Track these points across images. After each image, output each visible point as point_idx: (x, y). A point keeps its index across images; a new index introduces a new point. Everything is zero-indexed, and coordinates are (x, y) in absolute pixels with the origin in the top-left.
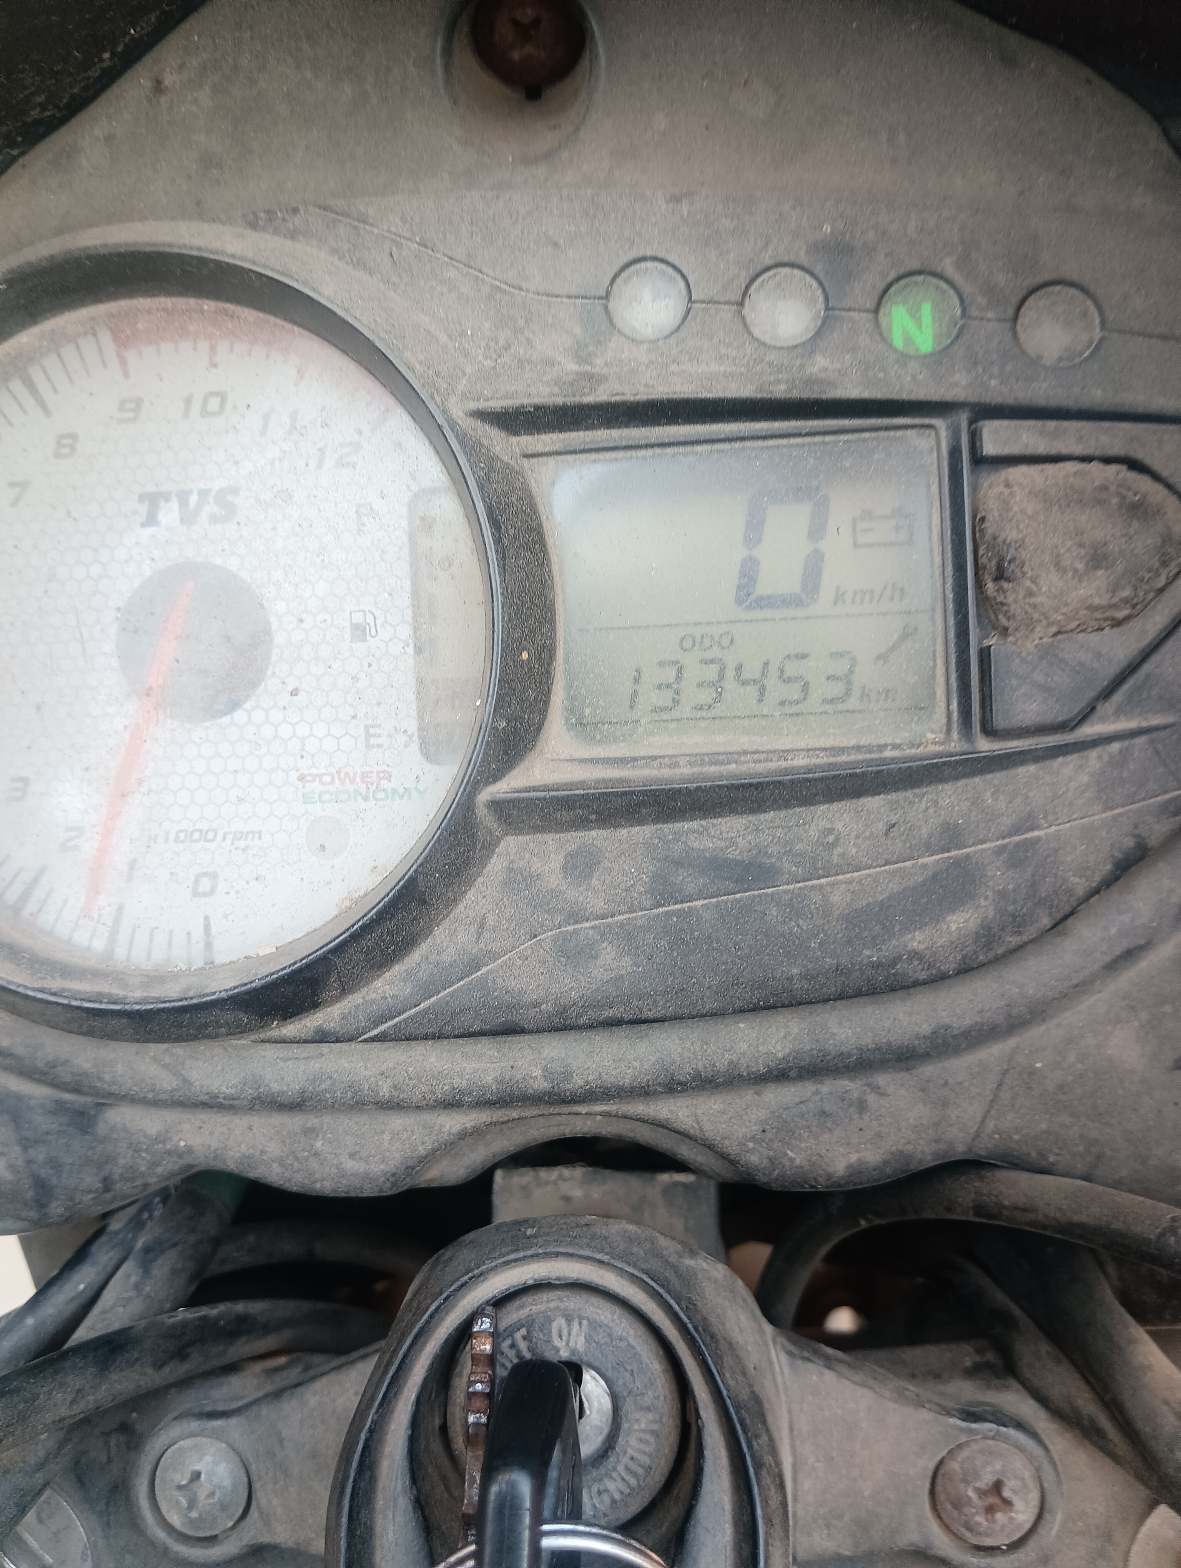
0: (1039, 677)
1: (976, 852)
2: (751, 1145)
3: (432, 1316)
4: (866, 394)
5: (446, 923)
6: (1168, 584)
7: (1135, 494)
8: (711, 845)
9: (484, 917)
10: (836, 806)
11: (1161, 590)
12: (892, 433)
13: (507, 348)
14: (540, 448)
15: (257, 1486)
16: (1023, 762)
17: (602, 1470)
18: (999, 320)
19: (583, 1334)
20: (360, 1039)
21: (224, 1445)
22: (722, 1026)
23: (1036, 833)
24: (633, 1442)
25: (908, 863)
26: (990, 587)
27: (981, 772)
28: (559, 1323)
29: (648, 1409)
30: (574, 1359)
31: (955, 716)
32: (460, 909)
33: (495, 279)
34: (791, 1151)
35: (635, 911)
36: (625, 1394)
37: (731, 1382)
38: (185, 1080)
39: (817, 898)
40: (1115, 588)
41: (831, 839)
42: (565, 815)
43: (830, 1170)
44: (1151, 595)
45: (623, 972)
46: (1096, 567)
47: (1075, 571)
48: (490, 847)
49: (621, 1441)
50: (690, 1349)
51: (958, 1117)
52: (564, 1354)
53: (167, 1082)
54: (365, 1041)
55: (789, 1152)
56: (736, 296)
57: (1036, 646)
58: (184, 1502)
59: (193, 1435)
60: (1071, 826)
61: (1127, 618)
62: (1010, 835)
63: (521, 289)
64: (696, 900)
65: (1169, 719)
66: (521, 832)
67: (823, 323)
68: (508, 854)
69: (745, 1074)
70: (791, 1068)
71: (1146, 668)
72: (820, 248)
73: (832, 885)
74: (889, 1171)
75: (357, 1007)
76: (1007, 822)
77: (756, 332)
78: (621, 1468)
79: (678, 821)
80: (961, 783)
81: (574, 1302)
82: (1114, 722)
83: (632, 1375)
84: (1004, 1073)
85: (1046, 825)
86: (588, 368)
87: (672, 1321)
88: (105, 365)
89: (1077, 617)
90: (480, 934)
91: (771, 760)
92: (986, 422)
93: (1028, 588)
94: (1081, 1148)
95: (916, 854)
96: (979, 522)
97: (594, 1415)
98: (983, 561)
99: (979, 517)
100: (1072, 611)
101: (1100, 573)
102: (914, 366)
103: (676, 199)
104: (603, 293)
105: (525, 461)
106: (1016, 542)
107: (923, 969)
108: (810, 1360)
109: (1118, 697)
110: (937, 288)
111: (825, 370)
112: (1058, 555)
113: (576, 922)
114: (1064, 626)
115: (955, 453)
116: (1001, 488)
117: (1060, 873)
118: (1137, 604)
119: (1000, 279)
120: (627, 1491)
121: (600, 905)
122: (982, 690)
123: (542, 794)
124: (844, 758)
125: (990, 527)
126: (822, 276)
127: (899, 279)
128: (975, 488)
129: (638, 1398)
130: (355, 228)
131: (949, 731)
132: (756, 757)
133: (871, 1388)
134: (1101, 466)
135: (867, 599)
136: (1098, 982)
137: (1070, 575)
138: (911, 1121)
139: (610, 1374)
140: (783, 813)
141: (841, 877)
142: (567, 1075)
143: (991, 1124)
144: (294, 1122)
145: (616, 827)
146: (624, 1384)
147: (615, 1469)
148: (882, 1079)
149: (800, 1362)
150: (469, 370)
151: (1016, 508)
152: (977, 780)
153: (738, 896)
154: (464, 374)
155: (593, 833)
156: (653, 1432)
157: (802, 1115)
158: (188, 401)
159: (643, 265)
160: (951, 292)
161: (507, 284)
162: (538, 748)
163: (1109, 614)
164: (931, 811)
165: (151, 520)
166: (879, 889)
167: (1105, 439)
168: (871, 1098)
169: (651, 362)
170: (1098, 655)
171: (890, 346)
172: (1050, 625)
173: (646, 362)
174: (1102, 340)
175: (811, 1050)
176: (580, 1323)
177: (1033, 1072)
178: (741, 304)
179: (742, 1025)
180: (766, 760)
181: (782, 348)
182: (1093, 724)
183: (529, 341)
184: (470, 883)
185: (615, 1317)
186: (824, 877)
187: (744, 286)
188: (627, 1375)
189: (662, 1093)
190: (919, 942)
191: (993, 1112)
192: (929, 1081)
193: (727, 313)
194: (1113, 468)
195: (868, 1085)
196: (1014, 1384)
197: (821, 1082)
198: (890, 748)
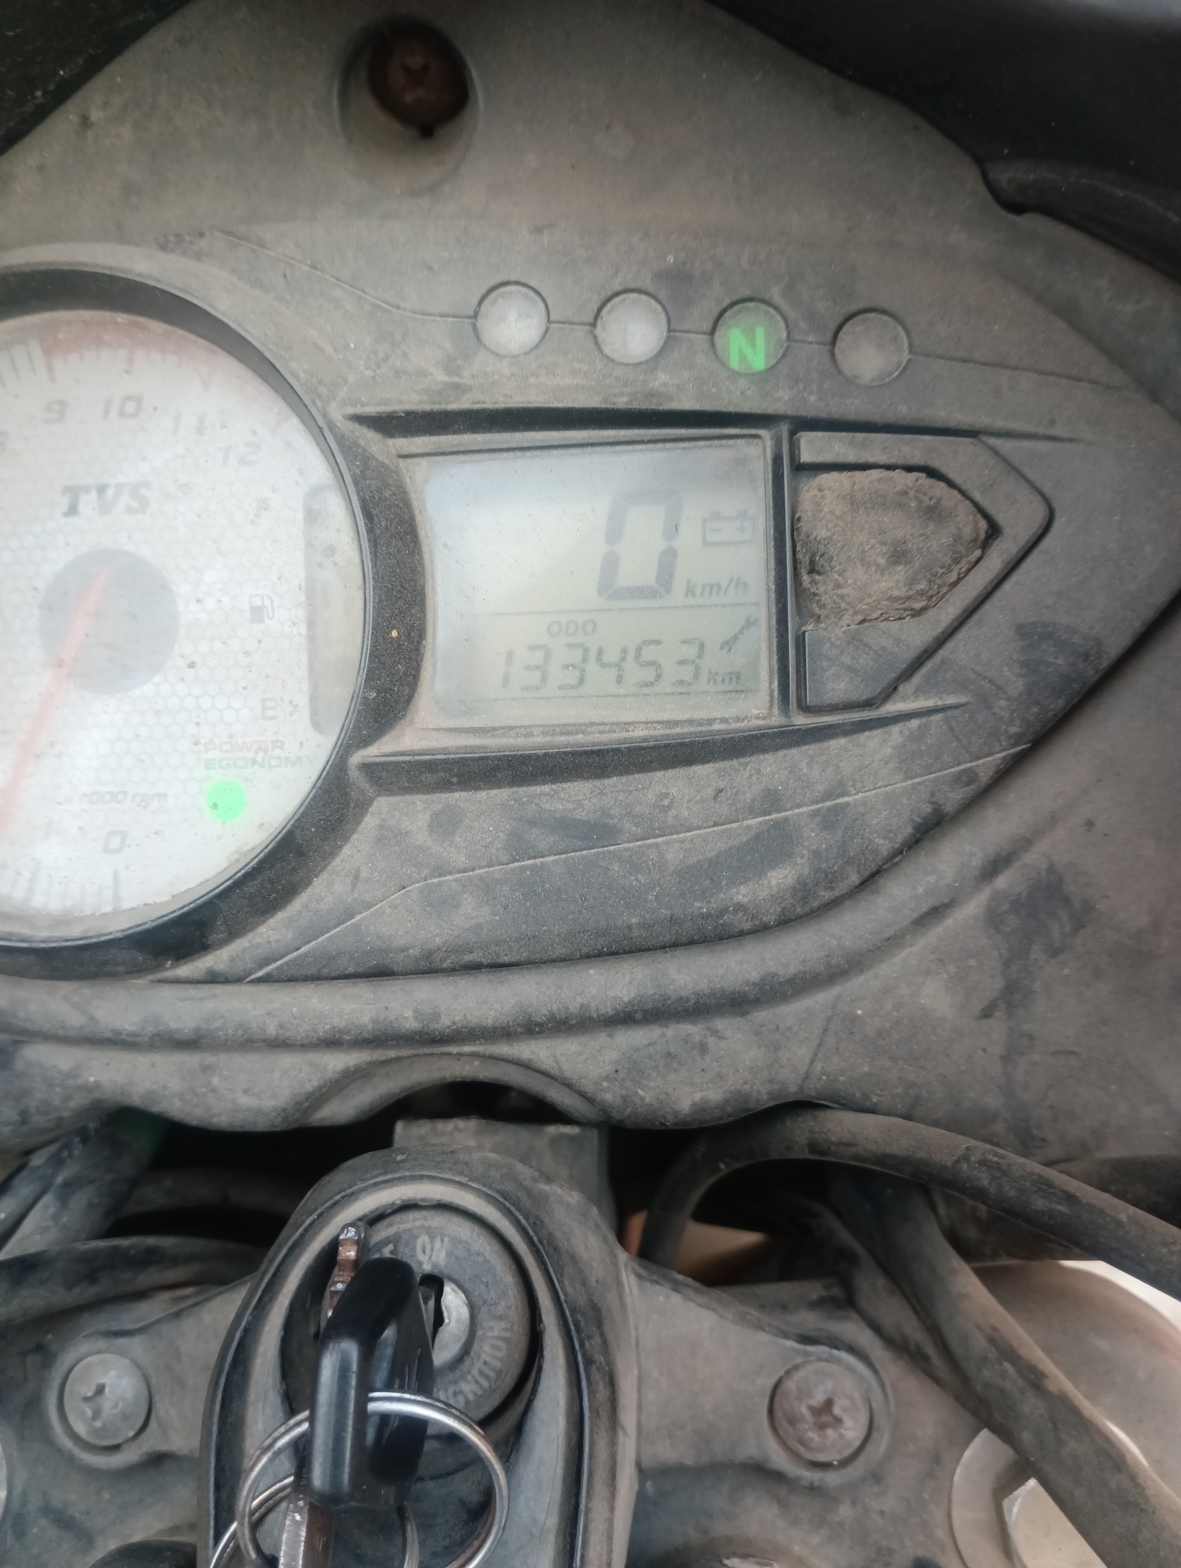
0: (847, 660)
1: (793, 815)
2: (605, 1084)
3: (306, 1230)
4: (697, 407)
5: (324, 875)
6: (959, 579)
7: (931, 499)
8: (561, 807)
9: (358, 870)
10: (671, 773)
11: (954, 584)
12: (724, 442)
13: (386, 359)
14: (414, 450)
15: (157, 1398)
16: (834, 736)
17: (458, 1373)
18: (819, 344)
19: (445, 1250)
20: (248, 980)
21: (128, 1361)
22: (575, 973)
23: (846, 799)
24: (487, 1348)
25: (734, 825)
26: (806, 579)
27: (797, 744)
28: (423, 1239)
29: (500, 1318)
30: (436, 1272)
31: (776, 693)
32: (336, 863)
33: (376, 299)
34: (642, 1090)
35: (493, 866)
36: (480, 1303)
37: (569, 1289)
38: (92, 1018)
39: (653, 855)
40: (911, 582)
41: (666, 802)
42: (427, 777)
43: (677, 1107)
44: (945, 589)
45: (482, 921)
46: (897, 563)
47: (878, 565)
48: (363, 806)
49: (476, 1346)
50: (536, 1260)
51: (789, 1059)
52: (427, 1268)
53: (75, 1019)
54: (252, 982)
55: (640, 1091)
56: (589, 318)
57: (844, 632)
58: (89, 1413)
59: (99, 1352)
60: (876, 794)
61: (924, 609)
62: (823, 800)
63: (398, 308)
64: (547, 856)
65: (962, 699)
66: (391, 793)
67: (665, 344)
68: (380, 813)
69: (595, 1016)
70: (636, 1012)
71: (942, 654)
72: (665, 276)
73: (668, 843)
74: (729, 1109)
75: (244, 950)
76: (821, 788)
77: (607, 350)
78: (475, 1372)
79: (531, 785)
80: (781, 753)
81: (437, 1220)
82: (914, 701)
83: (487, 1286)
84: (829, 1019)
85: (854, 792)
86: (457, 379)
87: (522, 1236)
88: (34, 370)
89: (879, 606)
90: (354, 885)
91: (614, 732)
92: (804, 433)
93: (837, 580)
94: (900, 1090)
95: (741, 816)
96: (795, 520)
97: (453, 1324)
98: (799, 556)
99: (796, 517)
100: (874, 601)
101: (900, 568)
102: (743, 383)
103: (538, 230)
104: (471, 313)
105: (401, 462)
106: (825, 539)
107: (747, 920)
108: (657, 1283)
109: (917, 679)
110: (766, 313)
111: (665, 384)
112: (863, 552)
113: (440, 876)
114: (869, 615)
115: (777, 460)
116: (816, 492)
117: (866, 835)
118: (932, 596)
119: (821, 306)
120: (480, 1392)
121: (461, 860)
122: (798, 671)
123: (407, 758)
124: (678, 730)
125: (804, 526)
126: (665, 301)
127: (733, 305)
128: (795, 493)
129: (492, 1307)
130: (254, 251)
131: (771, 706)
132: (601, 728)
133: (714, 1310)
134: (904, 473)
135: (715, 590)
136: (908, 937)
137: (873, 569)
138: (747, 1062)
139: (467, 1285)
140: (624, 779)
141: (675, 837)
142: (436, 1016)
143: (818, 1067)
144: (192, 1060)
145: (477, 789)
146: (480, 1295)
147: (469, 1372)
148: (721, 1024)
149: (648, 1284)
150: (351, 379)
151: (826, 510)
152: (794, 751)
153: (584, 852)
154: (346, 382)
155: (457, 795)
156: (504, 1339)
157: (650, 1057)
158: (108, 404)
159: (508, 289)
160: (779, 318)
161: (386, 303)
162: (408, 718)
163: (906, 605)
164: (754, 778)
165: (72, 510)
166: (709, 847)
167: (906, 450)
168: (711, 1041)
169: (513, 375)
170: (898, 641)
171: (724, 364)
172: (855, 613)
173: (508, 374)
174: (909, 361)
175: (654, 994)
176: (442, 1240)
177: (855, 1019)
178: (593, 325)
179: (591, 972)
180: (610, 731)
181: (628, 365)
182: (895, 703)
183: (405, 354)
184: (346, 839)
185: (474, 1234)
186: (660, 836)
187: (595, 309)
188: (483, 1287)
189: (522, 1033)
190: (744, 896)
191: (820, 1055)
192: (762, 1026)
193: (580, 332)
194: (915, 475)
195: (709, 1029)
196: (853, 1315)
197: (667, 1026)
198: (718, 721)
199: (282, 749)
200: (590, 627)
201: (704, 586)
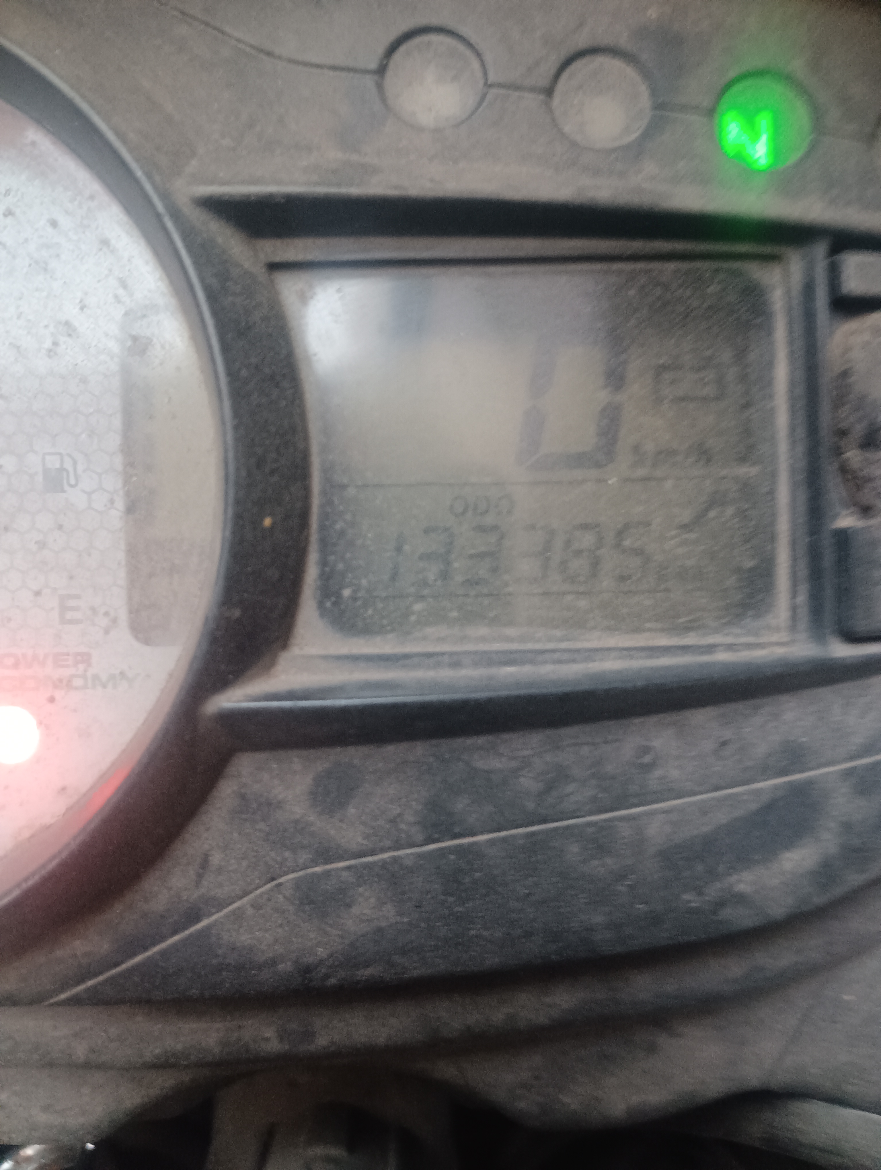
14: (292, 255)
20: (47, 1003)
25: (740, 789)
27: (833, 682)
33: (239, 41)
34: (566, 1097)
35: (403, 847)
39: (626, 831)
41: (647, 759)
45: (384, 924)
48: (216, 768)
54: (54, 1005)
55: (563, 1098)
56: (543, 80)
62: (861, 756)
63: (270, 54)
64: (478, 833)
66: (258, 749)
67: (651, 125)
68: (240, 776)
72: (644, 35)
73: (650, 814)
76: (858, 740)
77: (568, 130)
79: (458, 735)
86: (357, 158)
90: (200, 877)
92: (850, 254)
95: (750, 777)
102: (756, 183)
104: (376, 68)
110: (780, 93)
113: (327, 862)
115: (807, 290)
121: (357, 841)
123: (287, 704)
126: (648, 66)
127: (739, 78)
141: (661, 805)
142: (308, 1035)
143: (788, 1060)
145: (381, 742)
155: (352, 750)
159: (428, 37)
160: (800, 99)
164: (770, 726)
169: (436, 154)
173: (431, 153)
178: (550, 91)
181: (597, 150)
183: (280, 119)
187: (553, 71)
190: (747, 884)
193: (531, 102)
200: (504, 506)
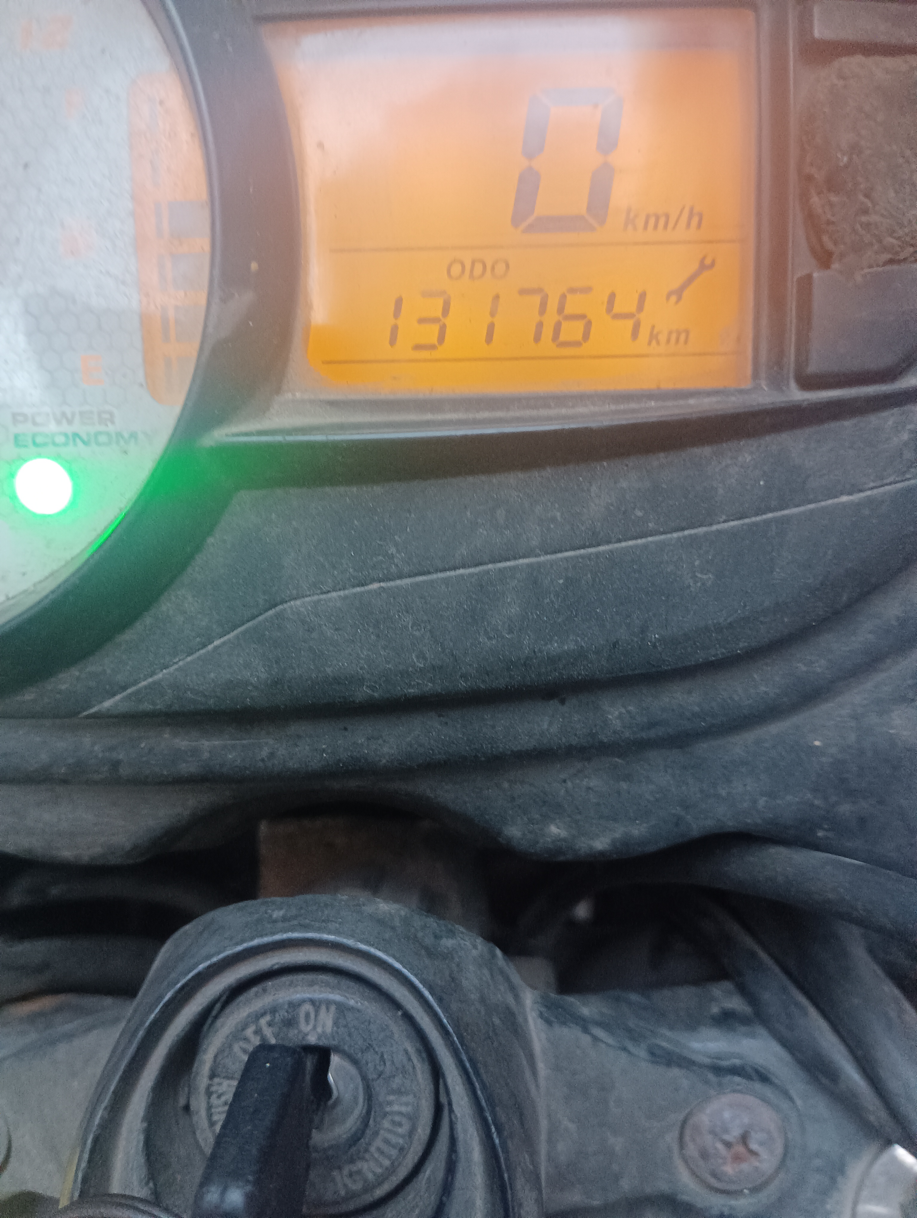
1: (777, 518)
16: (839, 416)
19: (331, 1019)
20: (82, 715)
23: (846, 498)
24: (386, 1124)
30: (323, 1042)
31: (764, 359)
39: (594, 567)
43: (594, 843)
52: (312, 1039)
54: (87, 717)
66: (256, 487)
69: (508, 752)
73: (613, 553)
76: (815, 484)
78: (374, 1151)
80: (767, 439)
87: (425, 1009)
89: (913, 242)
90: (211, 602)
95: (710, 519)
108: (566, 1025)
129: (389, 1081)
131: (755, 376)
133: (625, 1049)
135: (661, 222)
146: (375, 1067)
147: (367, 1151)
149: (555, 1028)
152: (785, 436)
172: (882, 250)
177: (811, 751)
188: (376, 1059)
192: (700, 758)
196: (761, 1029)
199: (113, 422)
200: (500, 268)
201: (648, 217)
